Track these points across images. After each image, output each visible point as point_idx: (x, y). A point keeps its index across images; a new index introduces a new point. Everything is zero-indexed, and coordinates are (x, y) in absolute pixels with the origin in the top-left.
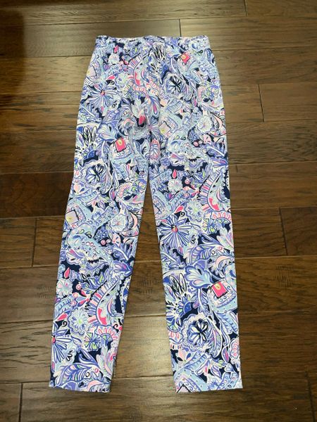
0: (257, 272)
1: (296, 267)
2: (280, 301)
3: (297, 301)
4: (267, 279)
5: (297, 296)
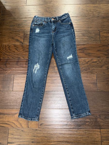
0: (88, 8)
1: (99, 7)
2: (94, 14)
3: (98, 14)
4: (90, 9)
5: (98, 13)
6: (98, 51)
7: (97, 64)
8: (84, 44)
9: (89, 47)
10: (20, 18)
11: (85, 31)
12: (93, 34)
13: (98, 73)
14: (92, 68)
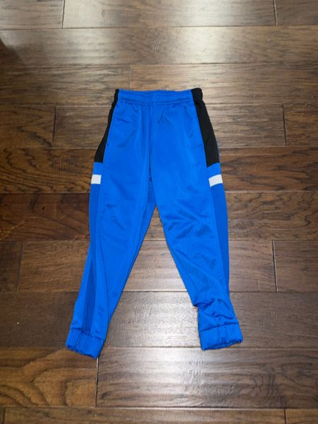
6: (280, 168)
7: (277, 208)
8: (237, 149)
9: (253, 157)
10: (44, 68)
11: (241, 108)
12: (264, 118)
13: (277, 235)
14: (261, 222)
